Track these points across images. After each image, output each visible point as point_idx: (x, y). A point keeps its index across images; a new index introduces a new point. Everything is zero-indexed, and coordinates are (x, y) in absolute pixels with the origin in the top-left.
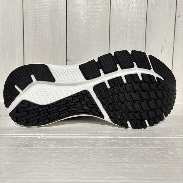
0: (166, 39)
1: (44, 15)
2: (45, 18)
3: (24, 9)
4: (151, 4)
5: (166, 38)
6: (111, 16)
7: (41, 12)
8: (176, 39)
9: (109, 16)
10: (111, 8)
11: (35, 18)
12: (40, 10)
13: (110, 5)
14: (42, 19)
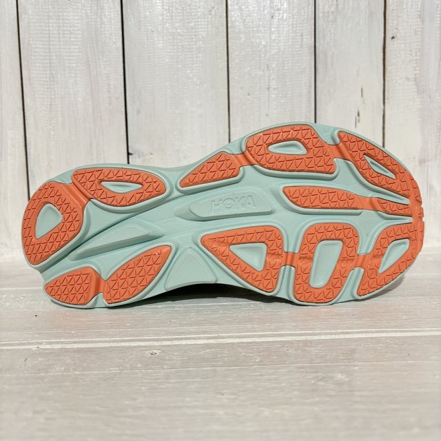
0: (364, 93)
1: (70, 49)
2: (72, 56)
3: (21, 37)
4: (324, 12)
5: (364, 90)
6: (230, 45)
7: (62, 43)
8: (388, 92)
9: (226, 46)
10: (229, 25)
11: (48, 58)
12: (59, 37)
13: (225, 19)
14: (66, 58)
